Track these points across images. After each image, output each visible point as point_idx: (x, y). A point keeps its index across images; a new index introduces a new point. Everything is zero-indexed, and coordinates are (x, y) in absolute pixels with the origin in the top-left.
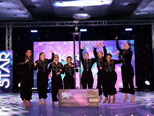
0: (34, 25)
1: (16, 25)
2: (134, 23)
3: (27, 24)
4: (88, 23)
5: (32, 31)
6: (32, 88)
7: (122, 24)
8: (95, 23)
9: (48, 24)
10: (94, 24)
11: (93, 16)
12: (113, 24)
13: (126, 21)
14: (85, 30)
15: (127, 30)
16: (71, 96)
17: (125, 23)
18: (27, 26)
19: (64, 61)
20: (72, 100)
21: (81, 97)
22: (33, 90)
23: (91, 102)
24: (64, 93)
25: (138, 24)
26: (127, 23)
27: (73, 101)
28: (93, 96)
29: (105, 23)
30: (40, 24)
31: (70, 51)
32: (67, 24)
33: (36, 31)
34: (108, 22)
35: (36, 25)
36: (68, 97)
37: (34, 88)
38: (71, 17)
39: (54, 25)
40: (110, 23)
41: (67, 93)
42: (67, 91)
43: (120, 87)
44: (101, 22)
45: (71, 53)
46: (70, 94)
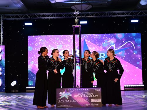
0: (28, 17)
1: (9, 17)
2: (141, 13)
3: (20, 16)
4: (88, 15)
5: (26, 24)
6: (27, 88)
7: (127, 15)
8: (97, 14)
9: (44, 16)
10: (95, 15)
11: (94, 7)
12: (117, 15)
13: (131, 11)
14: (86, 22)
15: (132, 21)
16: (70, 95)
17: (130, 14)
18: (20, 18)
19: (62, 57)
20: (71, 101)
21: (81, 97)
22: (28, 89)
23: (93, 103)
24: (63, 93)
25: (145, 15)
26: (132, 13)
27: (73, 101)
28: (95, 96)
29: (107, 15)
30: (35, 16)
31: (68, 45)
32: (65, 15)
33: (31, 24)
34: (111, 13)
35: (30, 17)
36: (67, 97)
37: (29, 88)
38: (70, 7)
39: (50, 17)
40: (114, 14)
41: (66, 92)
42: (66, 90)
43: (125, 86)
44: (103, 14)
45: (68, 47)
46: (69, 93)
